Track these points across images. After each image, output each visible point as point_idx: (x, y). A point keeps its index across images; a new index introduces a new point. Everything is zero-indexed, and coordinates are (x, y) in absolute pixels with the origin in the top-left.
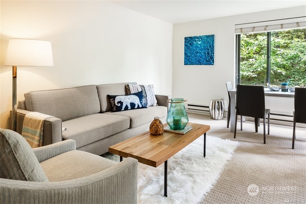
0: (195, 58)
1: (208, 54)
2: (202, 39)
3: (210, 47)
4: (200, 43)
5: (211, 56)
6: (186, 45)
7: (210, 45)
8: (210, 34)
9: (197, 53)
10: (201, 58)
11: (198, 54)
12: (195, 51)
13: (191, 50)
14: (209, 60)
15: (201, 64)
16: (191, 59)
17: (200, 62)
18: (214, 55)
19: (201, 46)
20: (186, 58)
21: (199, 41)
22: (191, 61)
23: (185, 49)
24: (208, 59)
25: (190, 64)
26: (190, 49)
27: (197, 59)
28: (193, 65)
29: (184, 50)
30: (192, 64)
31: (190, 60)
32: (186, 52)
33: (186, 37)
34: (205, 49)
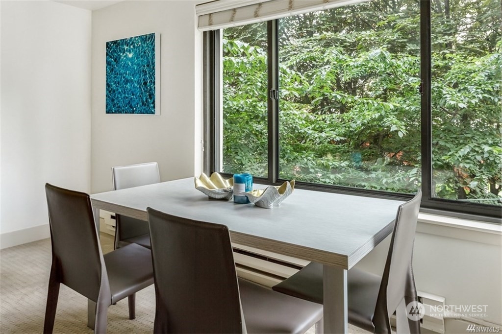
0: (123, 95)
1: (145, 83)
2: (134, 46)
3: (148, 66)
4: (130, 56)
5: (151, 89)
6: (108, 63)
7: (148, 61)
8: (148, 33)
9: (127, 81)
10: (133, 95)
11: (128, 86)
12: (124, 77)
13: (117, 74)
14: (146, 101)
15: (133, 112)
16: (118, 97)
17: (131, 107)
18: (155, 88)
19: (132, 65)
20: (109, 97)
21: (130, 52)
22: (117, 104)
23: (107, 72)
24: (144, 100)
25: (115, 112)
26: (115, 72)
27: (127, 98)
28: (120, 113)
29: (105, 76)
30: (119, 111)
31: (115, 101)
32: (109, 80)
33: (109, 41)
34: (139, 72)
